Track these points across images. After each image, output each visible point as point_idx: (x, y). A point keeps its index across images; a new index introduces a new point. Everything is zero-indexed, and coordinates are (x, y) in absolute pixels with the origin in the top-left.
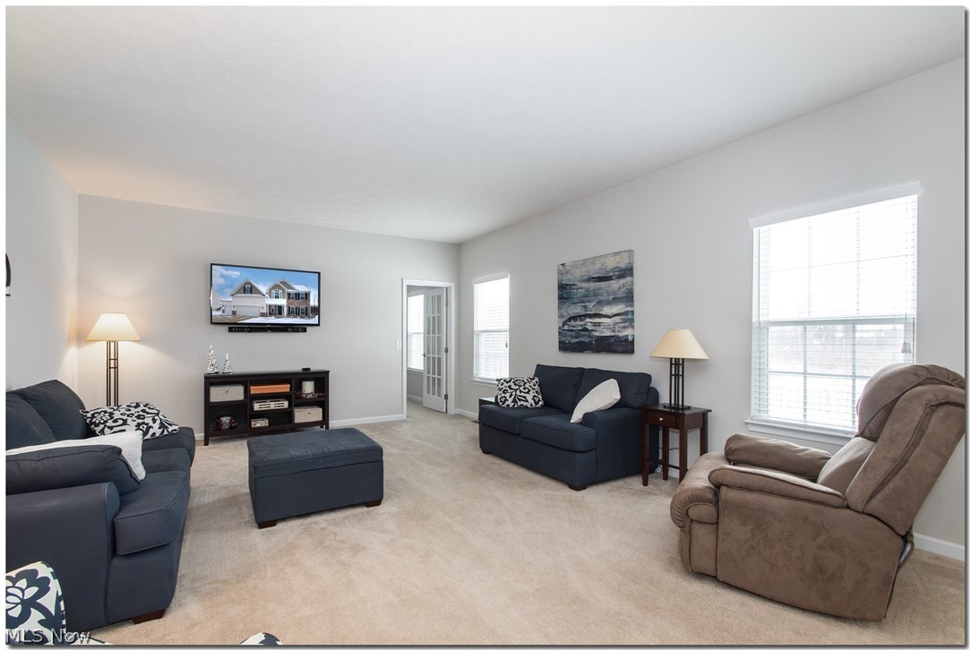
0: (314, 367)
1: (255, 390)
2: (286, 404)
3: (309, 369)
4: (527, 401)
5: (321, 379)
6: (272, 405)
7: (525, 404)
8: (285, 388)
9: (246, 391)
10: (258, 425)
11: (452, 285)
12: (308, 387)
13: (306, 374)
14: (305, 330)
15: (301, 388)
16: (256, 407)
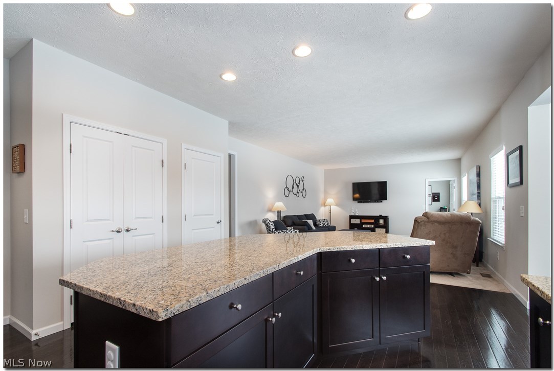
0: (383, 215)
1: (363, 221)
2: (373, 226)
3: (381, 215)
5: (386, 219)
6: (368, 226)
8: (373, 221)
9: (361, 221)
11: (456, 179)
12: (381, 221)
13: (381, 217)
14: (382, 202)
15: (379, 221)
16: (364, 226)
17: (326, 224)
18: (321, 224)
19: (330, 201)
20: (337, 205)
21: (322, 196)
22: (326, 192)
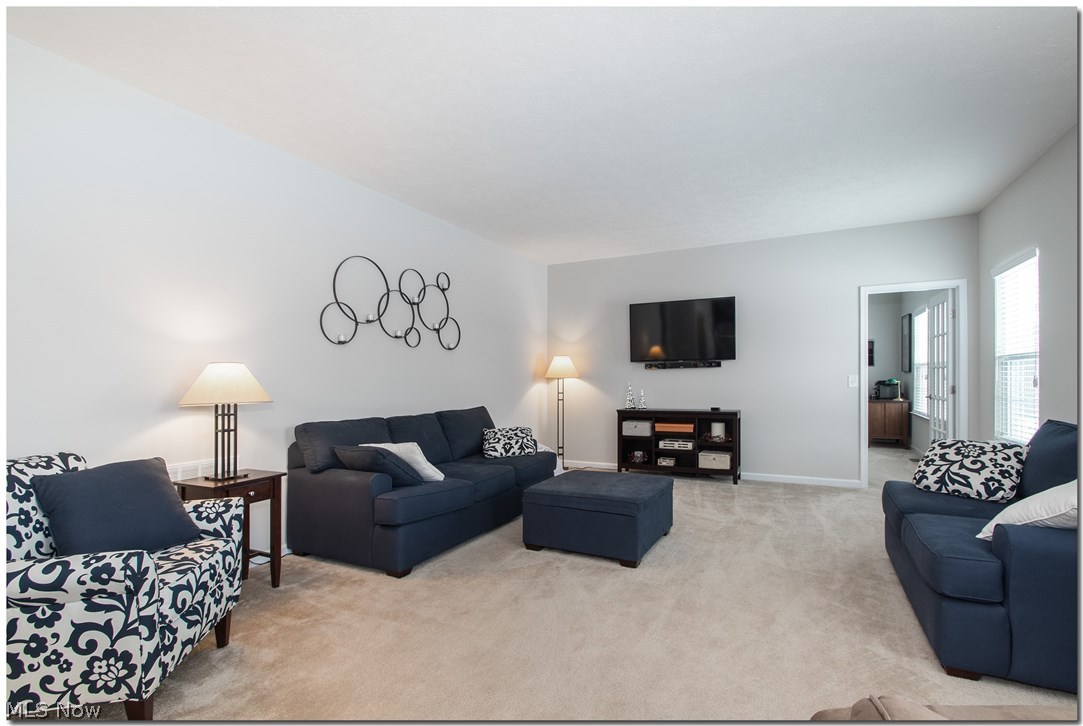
0: (724, 408)
1: (661, 427)
2: (690, 446)
3: (717, 409)
4: (969, 485)
5: (731, 421)
6: (677, 445)
7: (964, 490)
8: (689, 428)
9: (653, 428)
10: (664, 464)
11: (962, 285)
12: (718, 430)
13: (716, 415)
14: (719, 365)
15: (709, 430)
16: (662, 445)
17: (516, 450)
18: (499, 447)
19: (561, 363)
20: (581, 377)
21: (536, 349)
22: (551, 335)
